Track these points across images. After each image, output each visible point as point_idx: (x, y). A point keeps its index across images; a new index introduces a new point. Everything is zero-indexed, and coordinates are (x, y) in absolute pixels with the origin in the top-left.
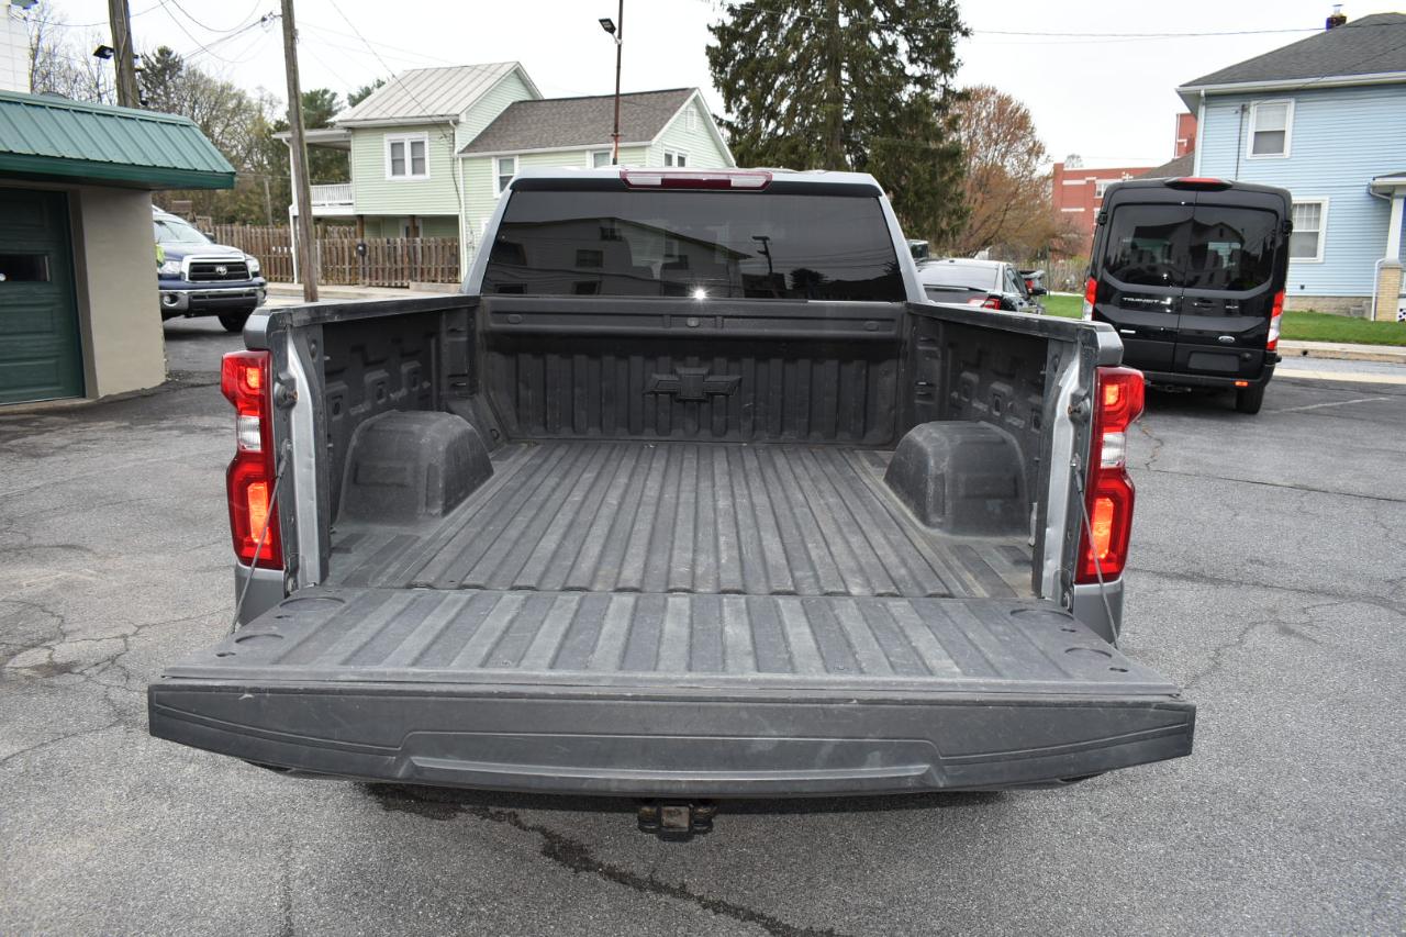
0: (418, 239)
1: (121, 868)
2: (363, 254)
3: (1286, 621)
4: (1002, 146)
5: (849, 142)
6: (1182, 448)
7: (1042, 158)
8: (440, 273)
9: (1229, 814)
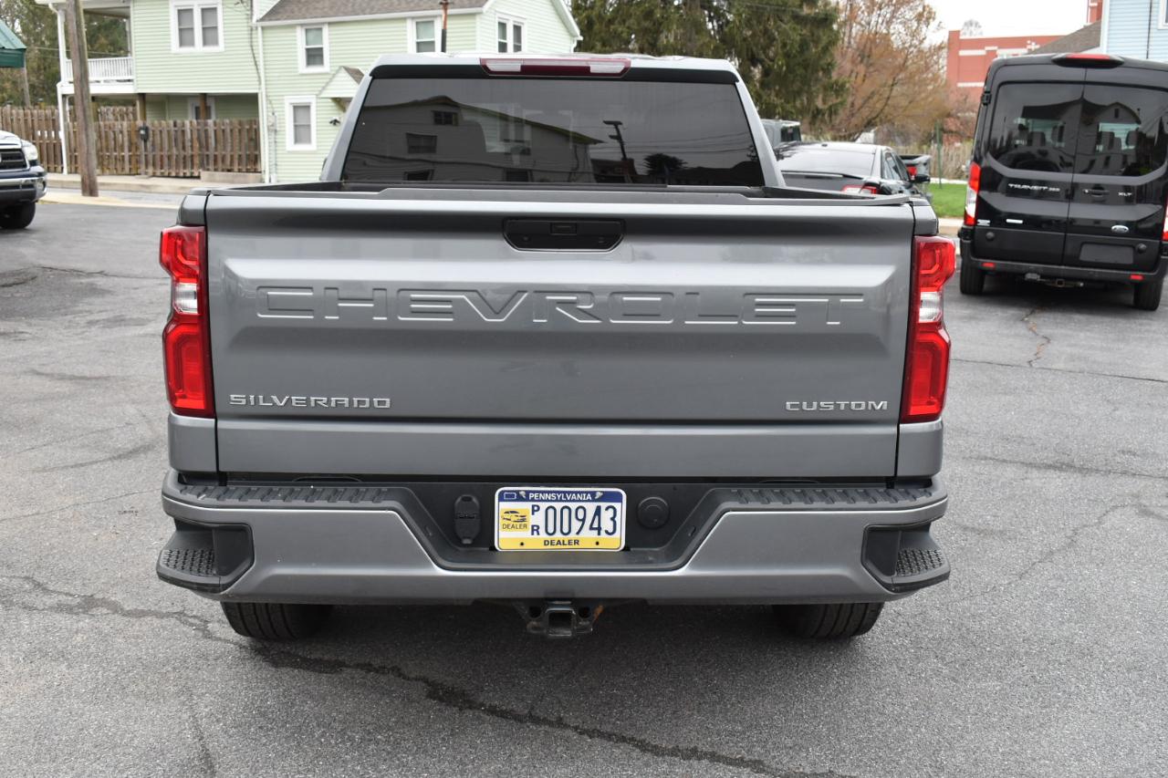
0: (210, 122)
1: (36, 713)
2: (145, 138)
3: (1148, 504)
4: (887, 12)
5: (710, 8)
6: (1069, 345)
7: (933, 24)
8: (236, 162)
9: (1063, 660)
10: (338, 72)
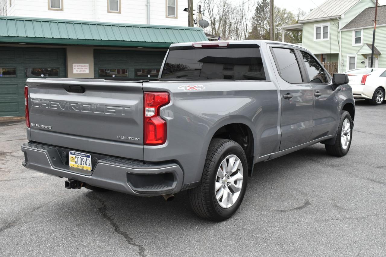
10: (364, 45)
